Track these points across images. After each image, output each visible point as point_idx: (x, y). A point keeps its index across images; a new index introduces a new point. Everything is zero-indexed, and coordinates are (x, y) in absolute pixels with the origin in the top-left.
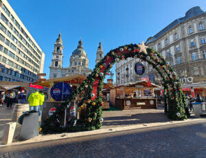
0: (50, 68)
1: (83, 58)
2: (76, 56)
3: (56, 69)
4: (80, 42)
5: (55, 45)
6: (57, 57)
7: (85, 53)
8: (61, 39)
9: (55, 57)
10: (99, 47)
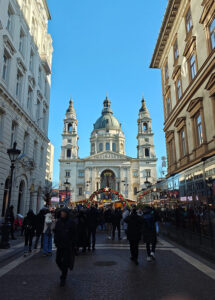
0: (60, 161)
1: (113, 132)
2: (102, 132)
3: (68, 162)
4: (106, 103)
5: (65, 121)
6: (69, 141)
9: (65, 142)
10: (142, 110)
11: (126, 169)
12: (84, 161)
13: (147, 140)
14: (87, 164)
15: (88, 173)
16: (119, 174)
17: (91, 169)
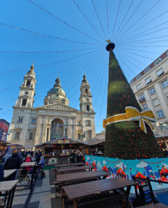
0: (14, 108)
1: (61, 97)
2: (53, 96)
3: (22, 110)
4: (57, 81)
5: (25, 78)
6: (26, 93)
7: (63, 92)
8: (33, 72)
9: (22, 93)
10: (84, 81)
11: (73, 118)
12: (38, 109)
13: (88, 100)
14: (41, 112)
15: (40, 121)
16: (67, 122)
17: (43, 116)
